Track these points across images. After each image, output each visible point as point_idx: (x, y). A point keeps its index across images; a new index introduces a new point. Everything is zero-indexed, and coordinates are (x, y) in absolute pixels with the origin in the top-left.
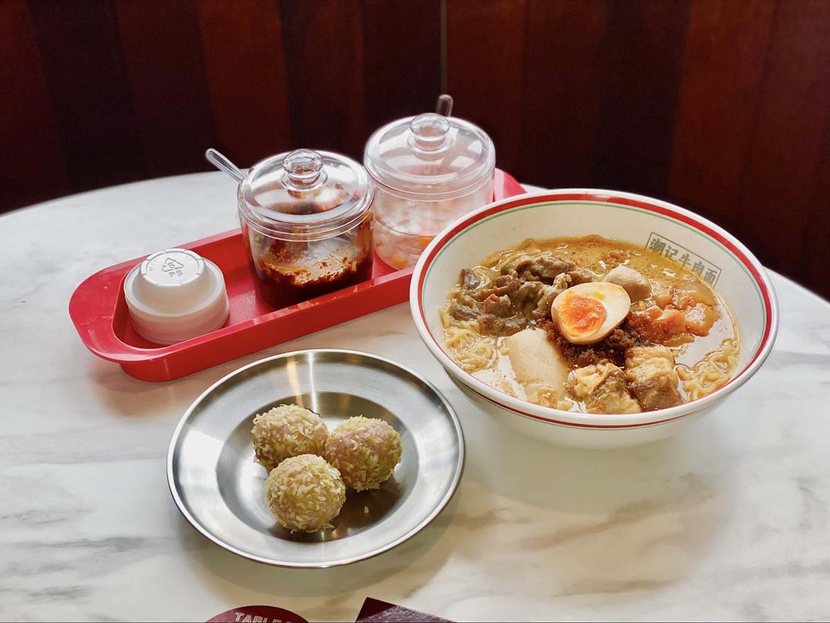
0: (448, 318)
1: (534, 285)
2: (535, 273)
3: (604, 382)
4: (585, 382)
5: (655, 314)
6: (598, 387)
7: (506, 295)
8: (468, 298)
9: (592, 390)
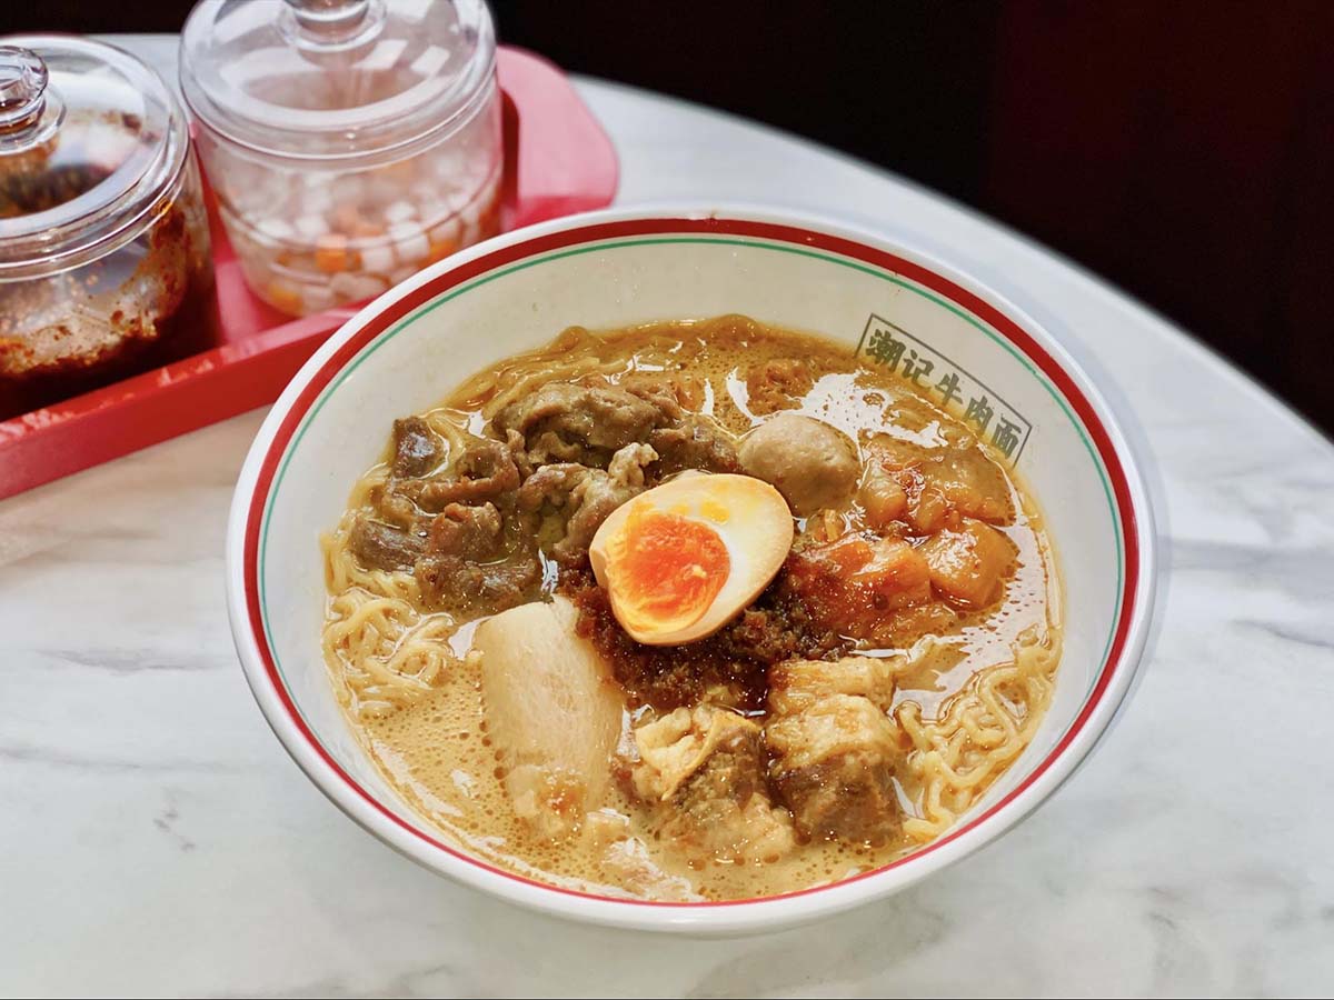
0: (346, 563)
1: (561, 475)
2: (570, 436)
3: (701, 770)
4: (657, 766)
5: (855, 560)
6: (690, 779)
7: (488, 503)
8: (400, 505)
9: (672, 790)
